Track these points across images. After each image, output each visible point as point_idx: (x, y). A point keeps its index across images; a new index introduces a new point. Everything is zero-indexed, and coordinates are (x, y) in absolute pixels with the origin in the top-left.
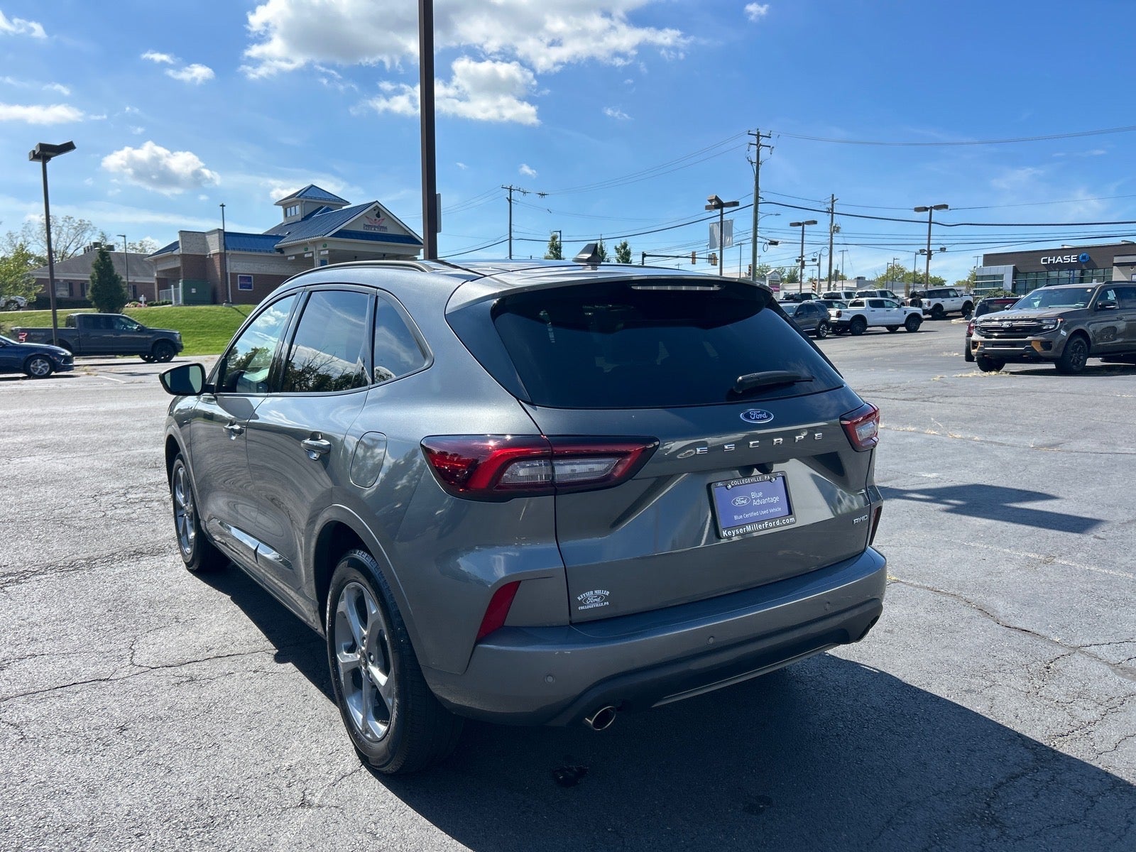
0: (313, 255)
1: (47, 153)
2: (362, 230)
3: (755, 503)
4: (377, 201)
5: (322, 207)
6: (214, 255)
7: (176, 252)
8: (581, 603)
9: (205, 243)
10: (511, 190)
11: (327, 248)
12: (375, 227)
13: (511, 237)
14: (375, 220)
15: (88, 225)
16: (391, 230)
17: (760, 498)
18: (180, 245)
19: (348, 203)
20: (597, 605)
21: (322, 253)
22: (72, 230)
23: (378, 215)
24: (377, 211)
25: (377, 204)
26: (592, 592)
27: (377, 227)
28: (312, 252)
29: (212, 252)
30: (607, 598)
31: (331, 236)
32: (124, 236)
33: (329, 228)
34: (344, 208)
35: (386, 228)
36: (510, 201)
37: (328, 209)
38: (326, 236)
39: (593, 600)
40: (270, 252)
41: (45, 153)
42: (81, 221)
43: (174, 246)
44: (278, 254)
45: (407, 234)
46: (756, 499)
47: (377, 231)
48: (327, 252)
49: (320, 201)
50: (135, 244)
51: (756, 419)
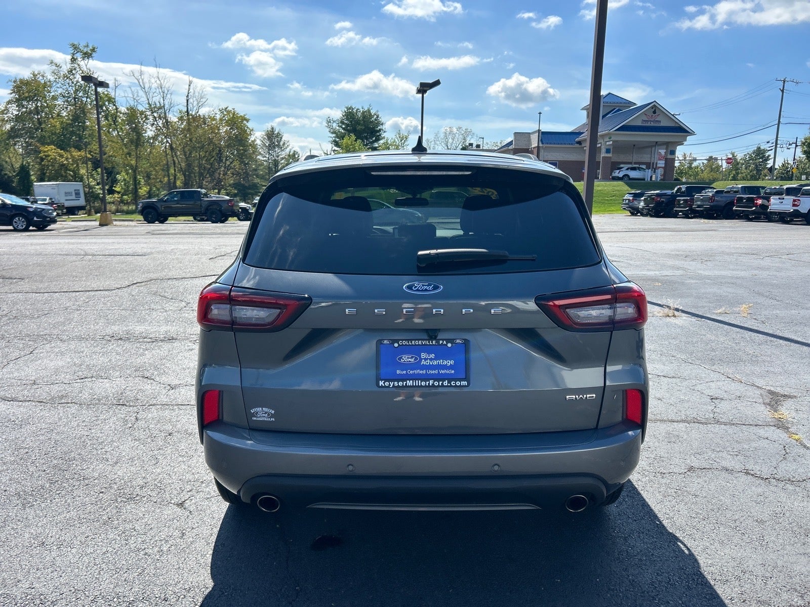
0: (601, 145)
1: (425, 88)
2: (641, 124)
3: (423, 362)
4: (655, 101)
5: (615, 109)
6: (534, 148)
7: (510, 147)
8: (253, 415)
9: (529, 141)
10: (784, 81)
11: (611, 139)
12: (651, 121)
13: (779, 122)
14: (652, 116)
15: (470, 132)
16: (664, 123)
17: (431, 359)
18: (514, 143)
19: (635, 104)
20: (266, 419)
21: (607, 143)
22: (461, 136)
23: (654, 112)
24: (654, 108)
25: (655, 103)
26: (261, 408)
27: (653, 122)
28: (601, 143)
29: (533, 146)
30: (273, 416)
31: (615, 131)
32: (483, 138)
33: (615, 125)
34: (631, 108)
35: (660, 122)
36: (783, 91)
37: (619, 110)
38: (611, 131)
39: (262, 414)
40: (572, 144)
41: (424, 88)
42: (466, 130)
43: (510, 143)
44: (578, 145)
45: (677, 125)
46: (426, 359)
47: (652, 124)
48: (611, 142)
49: (614, 105)
50: (497, 143)
51: (418, 290)
